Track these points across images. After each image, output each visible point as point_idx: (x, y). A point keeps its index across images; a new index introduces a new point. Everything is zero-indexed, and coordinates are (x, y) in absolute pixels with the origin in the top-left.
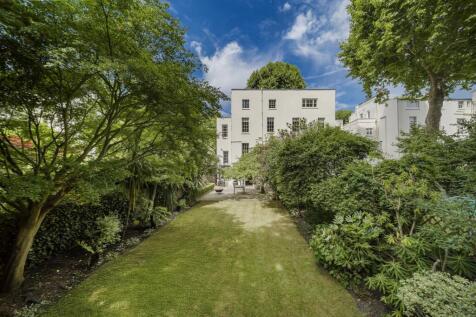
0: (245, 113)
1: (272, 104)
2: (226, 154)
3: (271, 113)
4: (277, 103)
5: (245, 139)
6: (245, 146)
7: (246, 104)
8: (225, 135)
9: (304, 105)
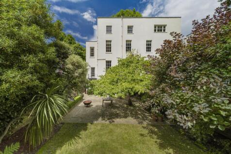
0: (109, 37)
1: (130, 29)
2: (93, 69)
3: (129, 37)
4: (133, 29)
5: (108, 57)
6: (108, 63)
7: (109, 29)
8: (92, 55)
9: (155, 31)
